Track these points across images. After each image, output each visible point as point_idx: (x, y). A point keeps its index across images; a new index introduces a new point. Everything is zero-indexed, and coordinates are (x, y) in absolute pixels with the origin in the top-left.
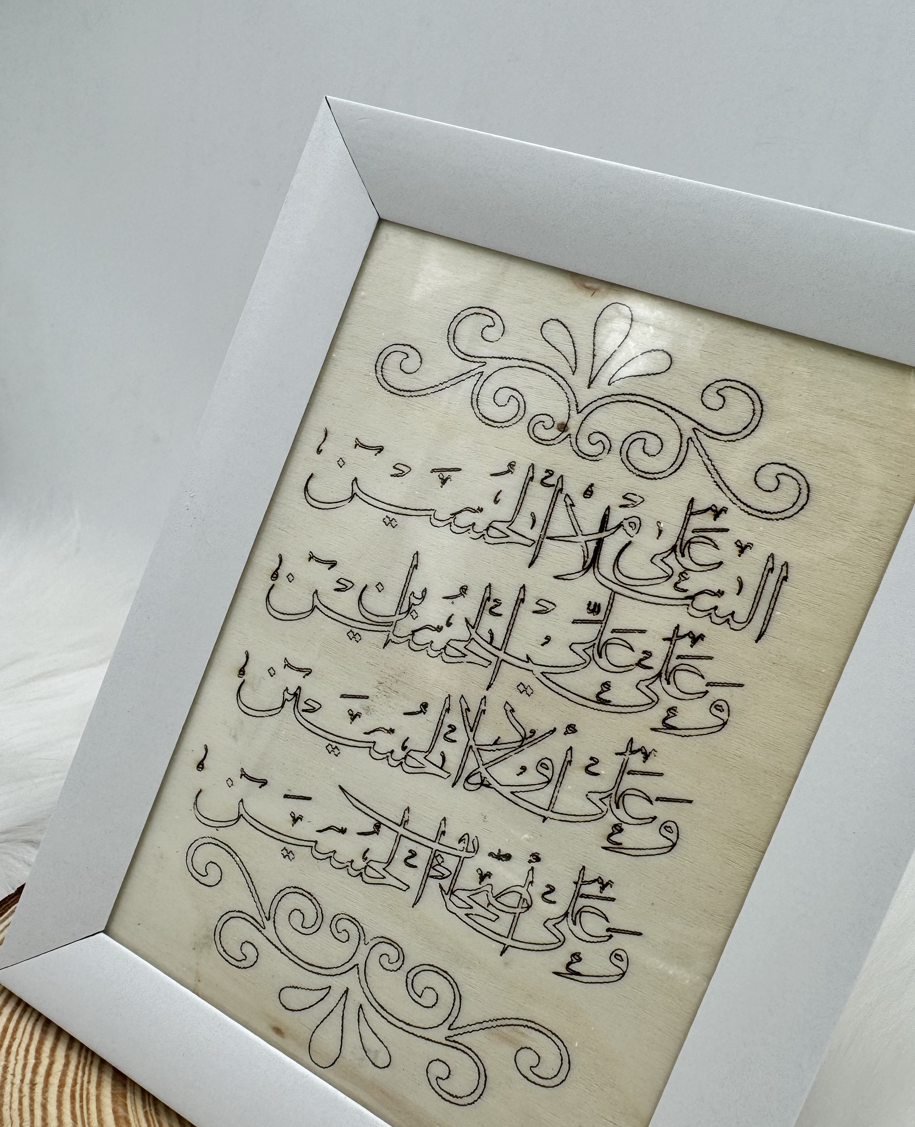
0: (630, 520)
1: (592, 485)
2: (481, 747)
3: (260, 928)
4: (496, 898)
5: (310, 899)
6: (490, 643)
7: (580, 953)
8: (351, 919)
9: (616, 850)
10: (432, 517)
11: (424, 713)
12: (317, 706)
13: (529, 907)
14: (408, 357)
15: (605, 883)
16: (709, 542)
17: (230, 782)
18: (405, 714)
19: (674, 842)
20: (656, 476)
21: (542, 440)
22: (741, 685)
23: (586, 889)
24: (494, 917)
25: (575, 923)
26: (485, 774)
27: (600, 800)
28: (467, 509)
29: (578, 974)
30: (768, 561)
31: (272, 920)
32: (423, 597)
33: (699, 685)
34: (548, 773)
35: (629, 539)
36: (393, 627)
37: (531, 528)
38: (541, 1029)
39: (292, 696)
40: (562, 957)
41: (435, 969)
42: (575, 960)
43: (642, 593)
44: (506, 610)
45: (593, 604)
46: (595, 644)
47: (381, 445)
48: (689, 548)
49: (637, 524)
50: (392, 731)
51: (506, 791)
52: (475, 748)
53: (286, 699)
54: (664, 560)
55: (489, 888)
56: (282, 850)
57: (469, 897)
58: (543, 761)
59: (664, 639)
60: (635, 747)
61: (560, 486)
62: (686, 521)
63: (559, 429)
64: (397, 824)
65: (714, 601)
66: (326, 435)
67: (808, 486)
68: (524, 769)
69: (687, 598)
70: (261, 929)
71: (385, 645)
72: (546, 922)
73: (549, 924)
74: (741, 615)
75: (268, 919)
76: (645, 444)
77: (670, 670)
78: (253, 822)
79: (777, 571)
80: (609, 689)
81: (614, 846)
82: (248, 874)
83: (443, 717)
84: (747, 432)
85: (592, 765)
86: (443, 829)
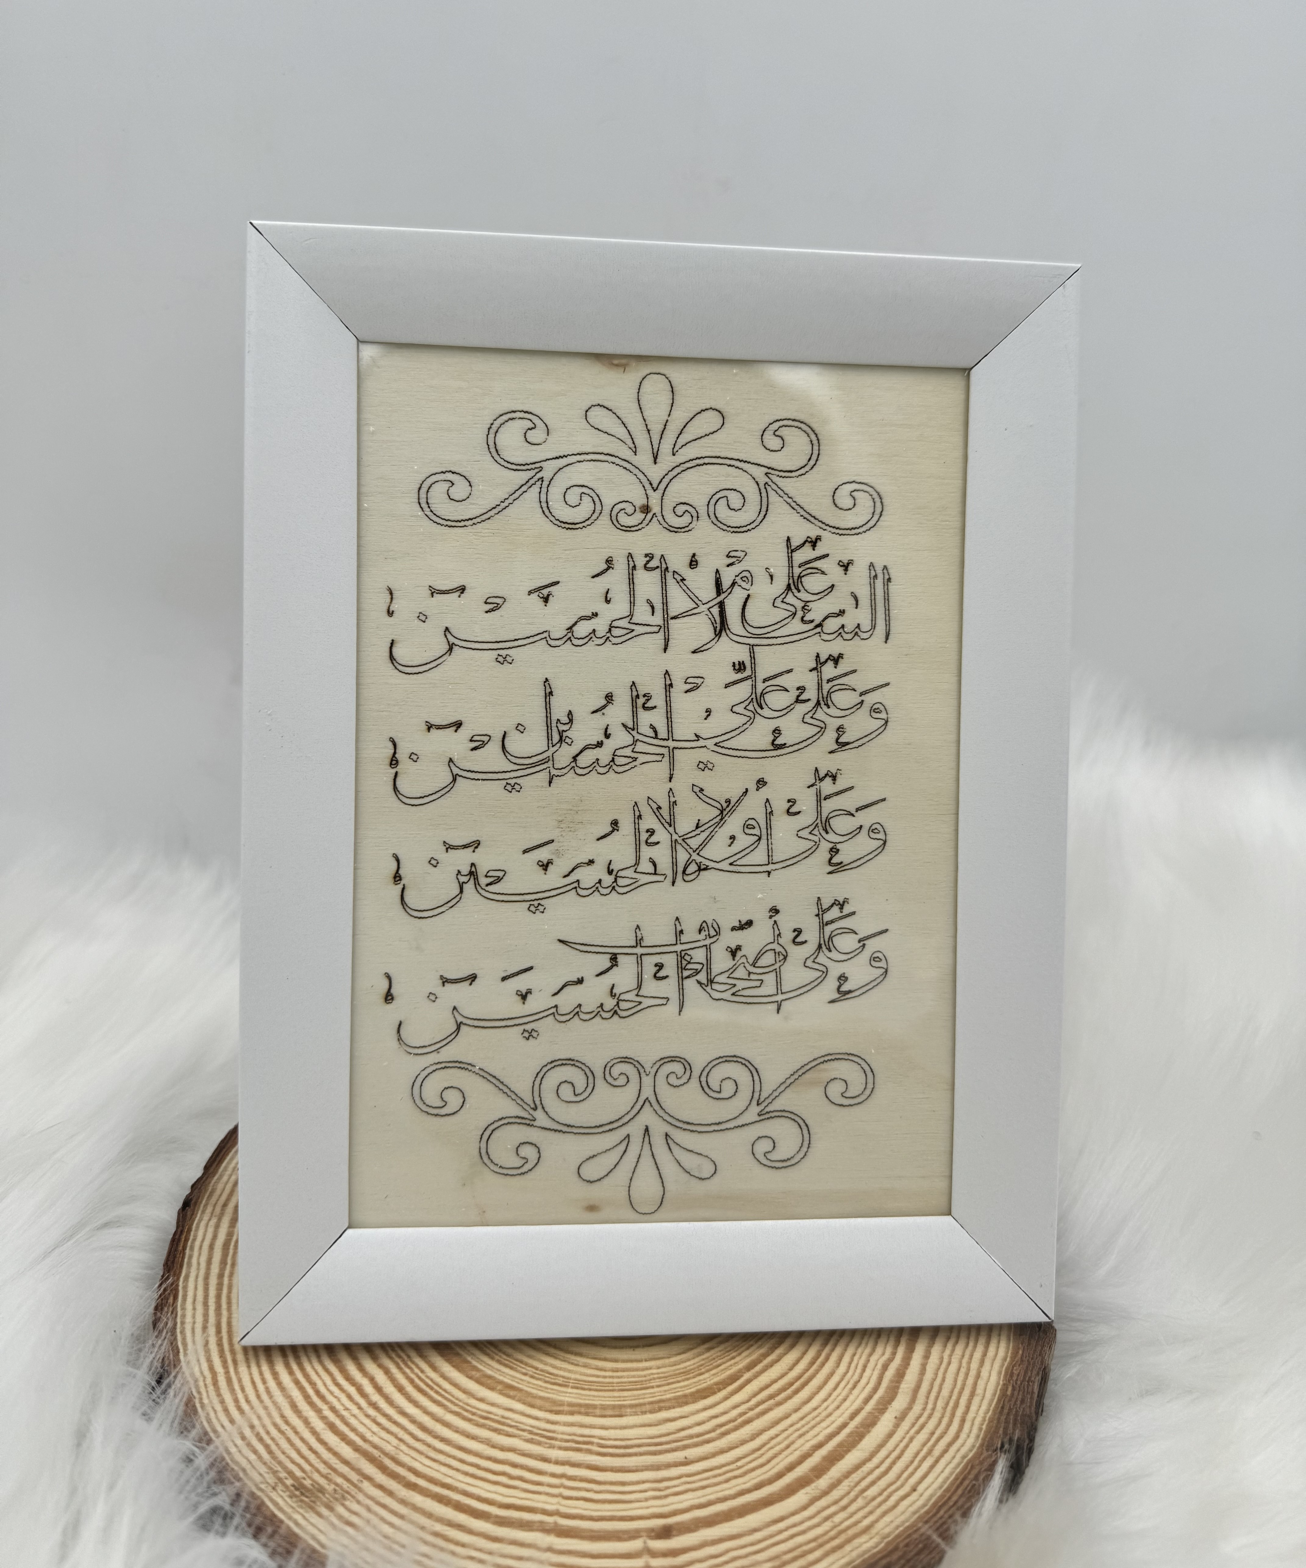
0: (741, 576)
1: (694, 555)
2: (685, 837)
3: (529, 1122)
4: (754, 965)
5: (572, 1065)
6: (656, 737)
7: (844, 973)
8: (623, 1060)
9: (840, 870)
10: (548, 639)
11: (618, 830)
12: (500, 874)
13: (785, 958)
14: (453, 484)
15: (841, 903)
16: (817, 571)
17: (433, 997)
18: (598, 840)
19: (884, 839)
20: (749, 527)
21: (630, 527)
22: (887, 684)
23: (828, 917)
24: (758, 983)
25: (830, 951)
26: (699, 859)
27: (810, 833)
28: (582, 618)
29: (850, 992)
30: (870, 570)
31: (539, 1107)
32: (571, 721)
33: (854, 698)
34: (756, 831)
35: (747, 593)
36: (551, 763)
37: (652, 615)
38: (838, 1056)
39: (468, 877)
40: (831, 984)
41: (724, 1059)
42: (842, 982)
43: (777, 638)
44: (658, 700)
45: (737, 663)
46: (752, 699)
47: (462, 584)
48: (801, 582)
49: (748, 577)
50: (591, 862)
51: (725, 865)
52: (680, 840)
53: (463, 883)
54: (785, 600)
55: (744, 960)
56: (522, 1034)
57: (728, 977)
58: (747, 823)
59: (811, 671)
60: (822, 774)
61: (664, 566)
62: (790, 559)
63: (642, 512)
64: (633, 947)
65: (839, 621)
66: (391, 593)
67: (879, 494)
68: (733, 838)
69: (817, 627)
70: (532, 1123)
71: (550, 782)
72: (805, 963)
73: (809, 963)
74: (866, 625)
75: (535, 1109)
76: (727, 501)
77: (825, 696)
78: (476, 1023)
79: (880, 576)
80: (780, 734)
81: (836, 868)
82: (494, 1077)
83: (637, 825)
84: (812, 462)
85: (791, 806)
86: (679, 929)
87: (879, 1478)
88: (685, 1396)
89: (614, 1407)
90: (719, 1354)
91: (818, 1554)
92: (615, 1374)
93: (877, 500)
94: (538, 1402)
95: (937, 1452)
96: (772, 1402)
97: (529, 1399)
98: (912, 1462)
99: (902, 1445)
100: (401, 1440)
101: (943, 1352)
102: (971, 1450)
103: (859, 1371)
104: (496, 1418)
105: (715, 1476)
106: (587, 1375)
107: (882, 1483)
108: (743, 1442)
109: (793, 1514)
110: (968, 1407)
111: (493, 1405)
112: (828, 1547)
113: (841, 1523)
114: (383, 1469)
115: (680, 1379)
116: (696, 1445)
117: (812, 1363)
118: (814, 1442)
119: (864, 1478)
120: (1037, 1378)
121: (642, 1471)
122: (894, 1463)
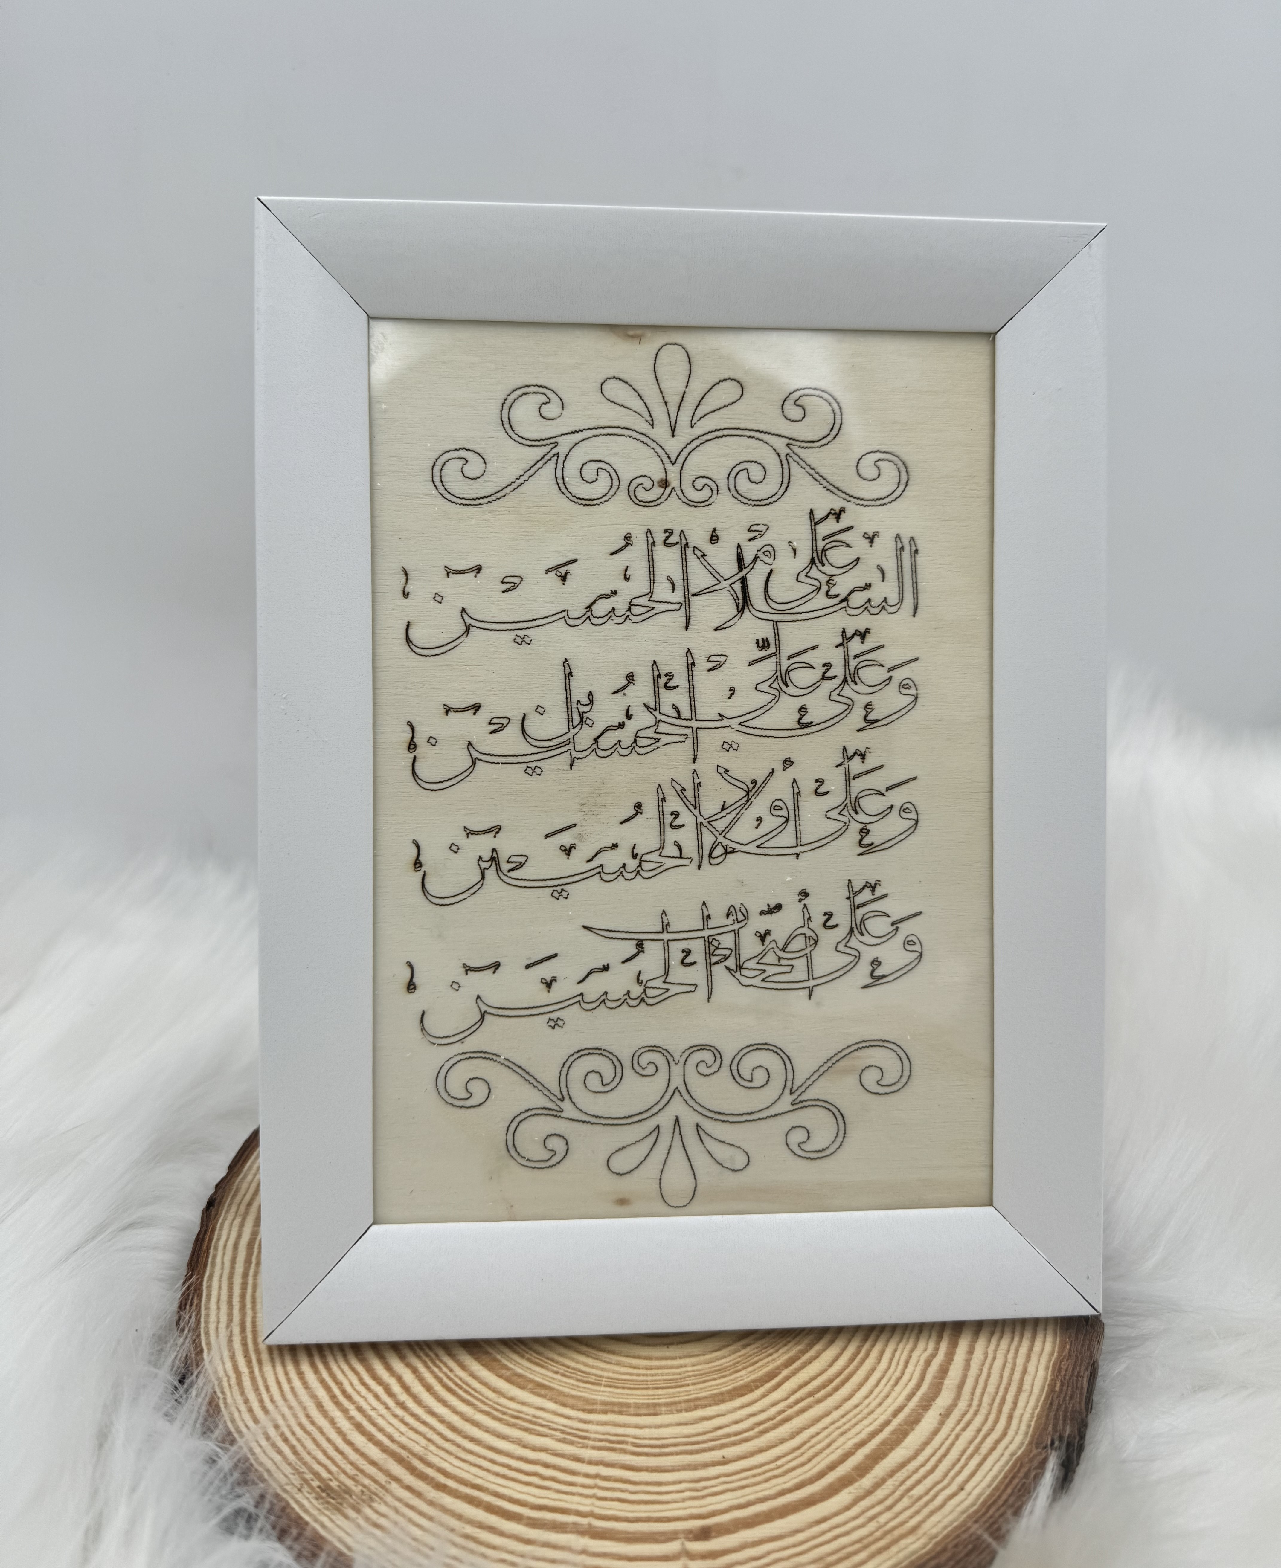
0: (763, 550)
1: (714, 530)
2: (711, 819)
3: (557, 1114)
4: (784, 950)
5: (600, 1054)
6: (679, 717)
7: (877, 958)
8: (651, 1048)
9: (871, 851)
10: (567, 618)
11: (641, 813)
12: (522, 859)
13: (816, 942)
14: (467, 461)
15: (873, 885)
16: (841, 544)
17: (455, 986)
18: (621, 823)
19: (916, 818)
20: (771, 500)
21: (649, 502)
22: (916, 659)
23: (859, 899)
24: (788, 969)
25: (862, 934)
26: (725, 842)
27: (839, 814)
28: (600, 597)
29: (884, 976)
30: (896, 542)
31: (567, 1098)
32: (591, 702)
33: (881, 674)
34: (784, 813)
35: (770, 568)
36: (571, 745)
37: (673, 592)
38: (872, 1043)
39: (490, 863)
40: (863, 970)
41: (755, 1047)
42: (875, 967)
43: (801, 613)
44: (680, 679)
45: (760, 640)
46: (777, 677)
47: (478, 564)
48: (825, 555)
49: (770, 552)
50: (615, 846)
51: (752, 848)
52: (705, 823)
53: (484, 869)
54: (809, 575)
55: (773, 945)
56: (548, 1022)
57: (758, 963)
58: (775, 804)
59: (837, 647)
60: (850, 753)
61: (684, 541)
62: (814, 532)
63: (661, 486)
64: (660, 932)
65: (865, 595)
66: (406, 574)
67: (904, 464)
68: (760, 819)
69: (842, 601)
70: (559, 1114)
71: (571, 765)
72: (836, 947)
73: (841, 947)
74: (893, 599)
75: (562, 1100)
76: (748, 474)
77: (852, 672)
78: (501, 1012)
79: (907, 548)
80: (806, 712)
81: (867, 849)
82: (520, 1067)
83: (661, 808)
84: (834, 432)
85: (819, 786)
86: (706, 913)
87: (925, 1477)
88: (722, 1394)
89: (648, 1406)
90: (756, 1350)
91: (863, 1555)
92: (649, 1372)
93: (903, 469)
94: (571, 1401)
95: (984, 1449)
96: (811, 1399)
97: (561, 1398)
98: (959, 1460)
99: (948, 1443)
100: (429, 1440)
101: (987, 1347)
102: (1019, 1448)
103: (901, 1367)
104: (527, 1417)
105: (754, 1476)
106: (621, 1374)
107: (928, 1482)
108: (783, 1441)
109: (836, 1514)
110: (1015, 1404)
111: (523, 1404)
112: (874, 1548)
113: (887, 1523)
114: (413, 1470)
115: (716, 1376)
116: (734, 1444)
117: (852, 1359)
118: (856, 1440)
119: (909, 1477)
120: (1086, 1374)
121: (678, 1470)
122: (940, 1461)
